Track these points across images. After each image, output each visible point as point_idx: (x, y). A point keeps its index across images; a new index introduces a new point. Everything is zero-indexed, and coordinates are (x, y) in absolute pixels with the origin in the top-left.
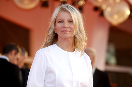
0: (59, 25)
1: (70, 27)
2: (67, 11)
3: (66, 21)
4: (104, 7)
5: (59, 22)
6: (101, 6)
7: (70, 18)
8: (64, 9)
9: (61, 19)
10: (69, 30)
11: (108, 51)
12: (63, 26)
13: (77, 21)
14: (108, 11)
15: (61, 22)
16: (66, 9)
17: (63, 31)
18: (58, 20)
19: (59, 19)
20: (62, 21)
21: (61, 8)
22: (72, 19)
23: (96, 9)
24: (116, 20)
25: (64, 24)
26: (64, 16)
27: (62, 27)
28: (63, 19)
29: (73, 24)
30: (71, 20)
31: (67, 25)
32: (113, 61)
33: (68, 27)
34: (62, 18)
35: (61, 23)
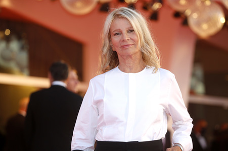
0: (116, 39)
1: (131, 39)
2: (123, 18)
3: (125, 32)
4: (188, 12)
5: (115, 35)
6: (184, 11)
7: (129, 26)
8: (118, 15)
9: (117, 30)
10: (131, 43)
11: (193, 75)
12: (122, 40)
13: (140, 29)
14: (193, 17)
15: (117, 34)
16: (121, 15)
17: (123, 47)
18: (113, 32)
19: (115, 31)
20: (119, 33)
21: (114, 15)
22: (132, 27)
23: (177, 15)
24: (205, 31)
25: (123, 36)
26: (121, 25)
27: (120, 40)
28: (120, 30)
29: (135, 33)
30: (131, 29)
31: (127, 36)
32: (200, 89)
33: (129, 39)
34: (118, 28)
35: (118, 36)
